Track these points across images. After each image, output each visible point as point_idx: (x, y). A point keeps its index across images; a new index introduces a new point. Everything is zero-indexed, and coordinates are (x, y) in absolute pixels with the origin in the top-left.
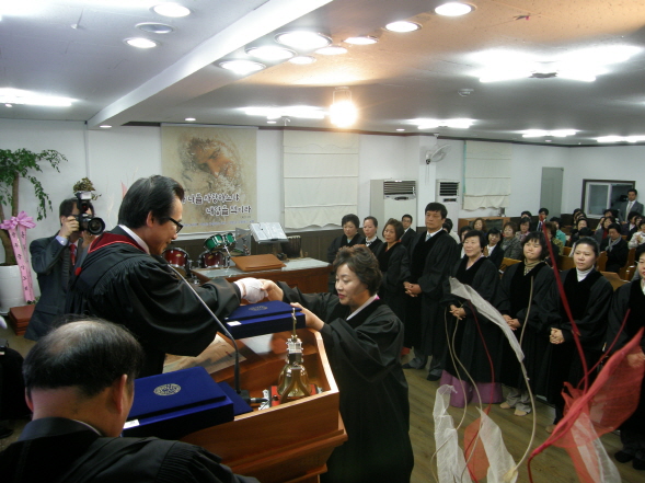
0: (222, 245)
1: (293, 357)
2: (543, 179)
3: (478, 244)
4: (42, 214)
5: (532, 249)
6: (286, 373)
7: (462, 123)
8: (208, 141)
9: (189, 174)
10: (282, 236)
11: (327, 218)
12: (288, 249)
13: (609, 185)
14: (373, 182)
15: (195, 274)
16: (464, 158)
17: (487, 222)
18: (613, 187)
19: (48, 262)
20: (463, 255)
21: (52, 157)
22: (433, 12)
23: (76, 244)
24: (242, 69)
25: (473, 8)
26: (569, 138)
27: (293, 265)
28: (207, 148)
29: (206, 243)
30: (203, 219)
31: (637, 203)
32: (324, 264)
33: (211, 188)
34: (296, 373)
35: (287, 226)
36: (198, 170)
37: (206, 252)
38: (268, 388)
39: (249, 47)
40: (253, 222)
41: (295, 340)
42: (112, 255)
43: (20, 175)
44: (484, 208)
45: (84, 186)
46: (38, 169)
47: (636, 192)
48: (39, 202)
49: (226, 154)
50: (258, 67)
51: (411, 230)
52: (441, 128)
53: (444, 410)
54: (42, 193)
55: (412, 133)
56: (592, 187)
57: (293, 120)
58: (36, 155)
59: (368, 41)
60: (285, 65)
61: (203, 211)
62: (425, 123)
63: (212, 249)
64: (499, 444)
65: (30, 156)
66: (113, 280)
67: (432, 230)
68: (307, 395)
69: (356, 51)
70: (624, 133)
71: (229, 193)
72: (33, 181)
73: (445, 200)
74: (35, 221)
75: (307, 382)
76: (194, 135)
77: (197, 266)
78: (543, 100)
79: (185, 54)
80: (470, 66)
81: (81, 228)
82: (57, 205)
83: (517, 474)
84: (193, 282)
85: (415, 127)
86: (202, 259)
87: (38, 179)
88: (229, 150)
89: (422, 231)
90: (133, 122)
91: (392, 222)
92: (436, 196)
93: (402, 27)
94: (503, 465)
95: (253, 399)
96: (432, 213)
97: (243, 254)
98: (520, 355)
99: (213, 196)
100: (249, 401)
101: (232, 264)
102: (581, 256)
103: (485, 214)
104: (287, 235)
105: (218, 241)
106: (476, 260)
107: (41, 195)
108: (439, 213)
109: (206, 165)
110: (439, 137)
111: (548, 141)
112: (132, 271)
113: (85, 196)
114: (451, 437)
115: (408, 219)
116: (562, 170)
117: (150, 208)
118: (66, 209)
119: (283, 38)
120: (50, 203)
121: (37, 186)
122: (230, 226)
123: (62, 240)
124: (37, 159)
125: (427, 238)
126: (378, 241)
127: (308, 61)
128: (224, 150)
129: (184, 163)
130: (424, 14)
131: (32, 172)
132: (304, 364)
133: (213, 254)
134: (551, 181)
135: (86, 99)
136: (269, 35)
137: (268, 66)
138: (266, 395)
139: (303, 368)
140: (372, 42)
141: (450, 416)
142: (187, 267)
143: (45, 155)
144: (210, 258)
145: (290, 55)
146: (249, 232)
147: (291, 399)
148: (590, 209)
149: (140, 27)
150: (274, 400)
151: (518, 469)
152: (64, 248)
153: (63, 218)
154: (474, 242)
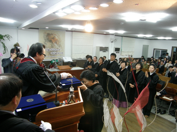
0: (55, 62)
1: (71, 92)
2: (143, 48)
3: (125, 65)
4: (5, 52)
5: (138, 67)
6: (69, 96)
7: (121, 32)
8: (52, 34)
9: (46, 43)
10: (71, 61)
11: (83, 57)
12: (73, 64)
13: (161, 50)
14: (97, 47)
15: (47, 70)
16: (122, 42)
17: (127, 59)
18: (162, 51)
20: (120, 68)
21: (8, 37)
22: (113, 2)
23: (15, 61)
24: (61, 15)
25: (123, 1)
26: (150, 37)
27: (74, 69)
28: (51, 36)
29: (50, 62)
30: (50, 55)
32: (82, 69)
33: (52, 47)
34: (72, 97)
35: (73, 58)
36: (49, 42)
38: (64, 100)
39: (63, 9)
40: (64, 57)
41: (72, 88)
42: (27, 64)
44: (127, 55)
45: (16, 45)
46: (4, 40)
48: (4, 49)
49: (57, 38)
50: (66, 15)
51: (106, 60)
52: (116, 33)
53: (106, 105)
55: (108, 34)
56: (156, 51)
57: (75, 29)
60: (73, 14)
61: (50, 53)
62: (111, 31)
63: (52, 64)
64: (118, 113)
65: (2, 36)
66: (28, 71)
67: (112, 60)
68: (75, 102)
69: (92, 11)
70: (165, 37)
71: (57, 48)
73: (116, 53)
74: (3, 54)
75: (75, 99)
76: (48, 32)
77: (47, 68)
78: (143, 27)
79: (45, 10)
80: (123, 17)
82: (9, 50)
83: (123, 121)
84: (46, 72)
85: (109, 32)
86: (49, 66)
88: (58, 37)
89: (109, 61)
90: (31, 28)
91: (101, 58)
92: (114, 52)
93: (104, 5)
94: (119, 118)
95: (60, 103)
96: (112, 56)
97: (60, 65)
99: (53, 49)
100: (59, 104)
101: (57, 68)
102: (151, 69)
103: (127, 57)
104: (73, 60)
105: (54, 61)
106: (124, 69)
107: (5, 47)
108: (114, 56)
109: (51, 40)
110: (115, 36)
111: (145, 38)
112: (33, 69)
113: (18, 48)
114: (107, 111)
115: (105, 57)
116: (148, 46)
117: (37, 51)
118: (12, 51)
119: (72, 7)
120: (7, 49)
121: (3, 44)
122: (57, 58)
124: (3, 37)
125: (110, 63)
126: (97, 63)
127: (79, 13)
128: (56, 36)
129: (45, 40)
130: (111, 2)
131: (2, 41)
132: (74, 94)
133: (52, 65)
134: (145, 49)
135: (18, 21)
136: (68, 6)
137: (68, 14)
138: (64, 102)
139: (74, 96)
140: (96, 9)
141: (107, 106)
142: (45, 68)
143: (6, 36)
144: (51, 66)
145: (74, 12)
146: (62, 59)
147: (70, 103)
148: (155, 57)
149: (33, 2)
150: (66, 103)
151: (123, 119)
152: (12, 62)
153: (12, 54)
154: (124, 64)
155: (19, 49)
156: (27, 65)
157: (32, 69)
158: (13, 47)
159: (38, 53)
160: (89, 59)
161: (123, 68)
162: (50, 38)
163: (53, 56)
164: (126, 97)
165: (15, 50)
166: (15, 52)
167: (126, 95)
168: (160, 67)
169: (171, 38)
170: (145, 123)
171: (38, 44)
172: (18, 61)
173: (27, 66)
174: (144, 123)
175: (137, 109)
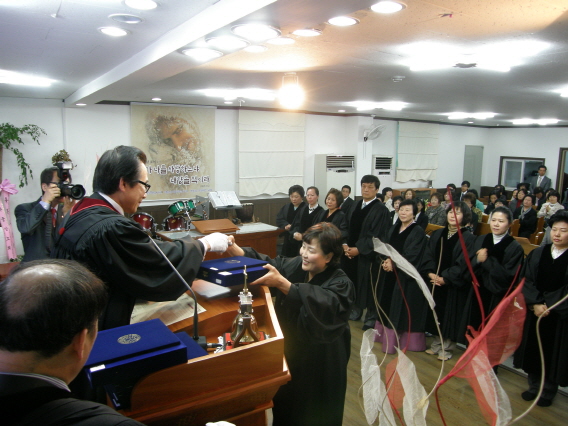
0: (184, 211)
1: (245, 308)
2: (466, 156)
3: (411, 212)
4: (24, 182)
6: (238, 321)
7: (396, 106)
8: (172, 119)
9: (155, 147)
10: (237, 203)
11: (276, 188)
12: (241, 214)
13: (523, 162)
14: (318, 157)
15: (159, 236)
16: (397, 136)
17: (416, 192)
18: (526, 164)
19: (32, 224)
21: (33, 131)
22: (369, 9)
23: (56, 208)
24: (202, 56)
25: (404, 7)
26: (488, 120)
27: (246, 229)
28: (171, 125)
29: (170, 208)
30: (167, 187)
31: (546, 178)
32: (274, 229)
33: (174, 160)
34: (247, 322)
35: (241, 194)
36: (163, 144)
37: (170, 217)
38: (222, 334)
39: (208, 37)
40: (211, 190)
41: (246, 293)
42: (92, 216)
43: (4, 146)
44: (413, 180)
45: (60, 158)
46: (20, 141)
47: (545, 168)
48: (21, 171)
49: (188, 130)
50: (218, 55)
51: (349, 199)
52: (377, 110)
53: (369, 350)
54: (23, 163)
55: (351, 114)
56: (508, 163)
57: (247, 101)
58: (18, 129)
59: (313, 33)
60: (240, 53)
61: (167, 180)
62: (363, 105)
63: (175, 214)
64: (413, 378)
65: (13, 129)
66: (93, 237)
67: (367, 199)
68: (256, 340)
69: (303, 41)
70: (536, 116)
71: (191, 165)
72: (16, 152)
73: (380, 173)
74: (18, 188)
75: (256, 330)
76: (160, 113)
77: (161, 229)
78: (467, 88)
80: (400, 56)
81: (63, 194)
82: (37, 175)
83: (428, 402)
85: (354, 109)
86: (166, 223)
87: (20, 151)
88: (191, 127)
89: (359, 200)
90: (106, 101)
91: (333, 191)
92: (372, 170)
93: (342, 21)
94: (417, 395)
95: (210, 344)
96: (366, 184)
97: (202, 219)
98: (432, 304)
99: (177, 168)
100: (207, 346)
101: (193, 227)
102: (496, 223)
103: (415, 186)
104: (242, 202)
105: (180, 207)
106: (408, 225)
107: (23, 165)
108: (373, 185)
109: (170, 140)
110: (375, 118)
111: (471, 123)
112: (110, 229)
113: (65, 167)
114: (375, 372)
115: (346, 189)
116: (482, 148)
117: (121, 176)
118: (46, 177)
119: (239, 30)
120: (31, 172)
121: (19, 157)
122: (191, 194)
123: (45, 205)
124: (19, 133)
125: (363, 206)
127: (261, 50)
128: (186, 127)
129: (151, 138)
130: (362, 11)
131: (14, 144)
132: (253, 314)
133: (176, 219)
134: (473, 158)
135: (64, 80)
136: (226, 27)
137: (225, 54)
138: (221, 340)
139: (253, 318)
140: (316, 34)
141: (374, 355)
142: (152, 230)
143: (27, 129)
144: (173, 221)
145: (245, 45)
146: (208, 199)
147: (242, 344)
148: (506, 182)
149: (113, 17)
150: (228, 345)
151: (429, 398)
152: (47, 212)
153: (44, 185)
154: (407, 210)
155: (68, 170)
156: (90, 219)
157: (105, 230)
158: (50, 165)
159: (124, 180)
160: (295, 198)
161: (407, 222)
162: (168, 132)
163: (177, 191)
164: (438, 324)
165: (56, 174)
166: (56, 178)
167: (436, 318)
168: (522, 216)
169: (555, 121)
170: (505, 411)
171: (120, 148)
172: (65, 208)
173: (91, 224)
174: (500, 411)
175: (476, 364)
